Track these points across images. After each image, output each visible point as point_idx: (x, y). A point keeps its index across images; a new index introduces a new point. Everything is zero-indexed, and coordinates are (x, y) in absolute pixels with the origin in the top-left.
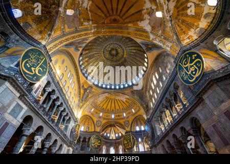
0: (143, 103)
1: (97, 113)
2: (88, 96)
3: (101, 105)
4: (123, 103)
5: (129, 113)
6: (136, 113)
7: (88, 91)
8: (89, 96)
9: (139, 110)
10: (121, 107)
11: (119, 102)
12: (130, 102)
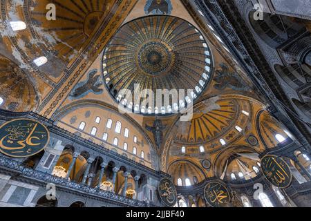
0: (246, 89)
1: (193, 150)
2: (161, 135)
3: (192, 135)
4: (221, 113)
5: (243, 121)
6: (251, 113)
7: (158, 128)
8: (164, 134)
9: (251, 106)
10: (224, 120)
11: (214, 116)
12: (227, 103)
